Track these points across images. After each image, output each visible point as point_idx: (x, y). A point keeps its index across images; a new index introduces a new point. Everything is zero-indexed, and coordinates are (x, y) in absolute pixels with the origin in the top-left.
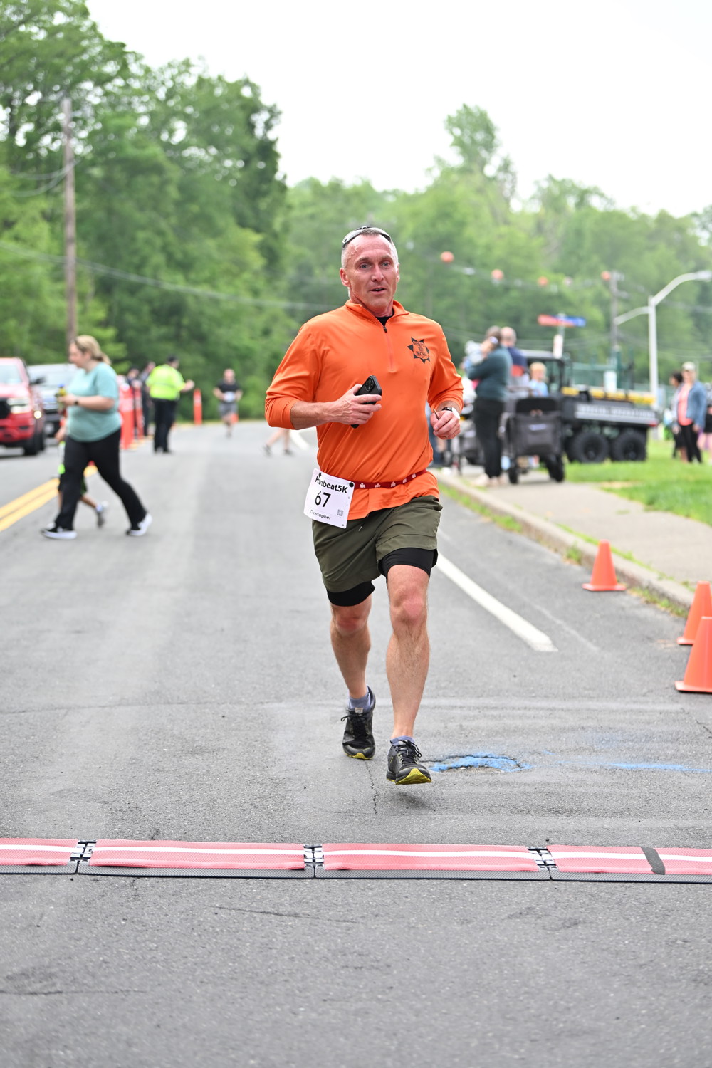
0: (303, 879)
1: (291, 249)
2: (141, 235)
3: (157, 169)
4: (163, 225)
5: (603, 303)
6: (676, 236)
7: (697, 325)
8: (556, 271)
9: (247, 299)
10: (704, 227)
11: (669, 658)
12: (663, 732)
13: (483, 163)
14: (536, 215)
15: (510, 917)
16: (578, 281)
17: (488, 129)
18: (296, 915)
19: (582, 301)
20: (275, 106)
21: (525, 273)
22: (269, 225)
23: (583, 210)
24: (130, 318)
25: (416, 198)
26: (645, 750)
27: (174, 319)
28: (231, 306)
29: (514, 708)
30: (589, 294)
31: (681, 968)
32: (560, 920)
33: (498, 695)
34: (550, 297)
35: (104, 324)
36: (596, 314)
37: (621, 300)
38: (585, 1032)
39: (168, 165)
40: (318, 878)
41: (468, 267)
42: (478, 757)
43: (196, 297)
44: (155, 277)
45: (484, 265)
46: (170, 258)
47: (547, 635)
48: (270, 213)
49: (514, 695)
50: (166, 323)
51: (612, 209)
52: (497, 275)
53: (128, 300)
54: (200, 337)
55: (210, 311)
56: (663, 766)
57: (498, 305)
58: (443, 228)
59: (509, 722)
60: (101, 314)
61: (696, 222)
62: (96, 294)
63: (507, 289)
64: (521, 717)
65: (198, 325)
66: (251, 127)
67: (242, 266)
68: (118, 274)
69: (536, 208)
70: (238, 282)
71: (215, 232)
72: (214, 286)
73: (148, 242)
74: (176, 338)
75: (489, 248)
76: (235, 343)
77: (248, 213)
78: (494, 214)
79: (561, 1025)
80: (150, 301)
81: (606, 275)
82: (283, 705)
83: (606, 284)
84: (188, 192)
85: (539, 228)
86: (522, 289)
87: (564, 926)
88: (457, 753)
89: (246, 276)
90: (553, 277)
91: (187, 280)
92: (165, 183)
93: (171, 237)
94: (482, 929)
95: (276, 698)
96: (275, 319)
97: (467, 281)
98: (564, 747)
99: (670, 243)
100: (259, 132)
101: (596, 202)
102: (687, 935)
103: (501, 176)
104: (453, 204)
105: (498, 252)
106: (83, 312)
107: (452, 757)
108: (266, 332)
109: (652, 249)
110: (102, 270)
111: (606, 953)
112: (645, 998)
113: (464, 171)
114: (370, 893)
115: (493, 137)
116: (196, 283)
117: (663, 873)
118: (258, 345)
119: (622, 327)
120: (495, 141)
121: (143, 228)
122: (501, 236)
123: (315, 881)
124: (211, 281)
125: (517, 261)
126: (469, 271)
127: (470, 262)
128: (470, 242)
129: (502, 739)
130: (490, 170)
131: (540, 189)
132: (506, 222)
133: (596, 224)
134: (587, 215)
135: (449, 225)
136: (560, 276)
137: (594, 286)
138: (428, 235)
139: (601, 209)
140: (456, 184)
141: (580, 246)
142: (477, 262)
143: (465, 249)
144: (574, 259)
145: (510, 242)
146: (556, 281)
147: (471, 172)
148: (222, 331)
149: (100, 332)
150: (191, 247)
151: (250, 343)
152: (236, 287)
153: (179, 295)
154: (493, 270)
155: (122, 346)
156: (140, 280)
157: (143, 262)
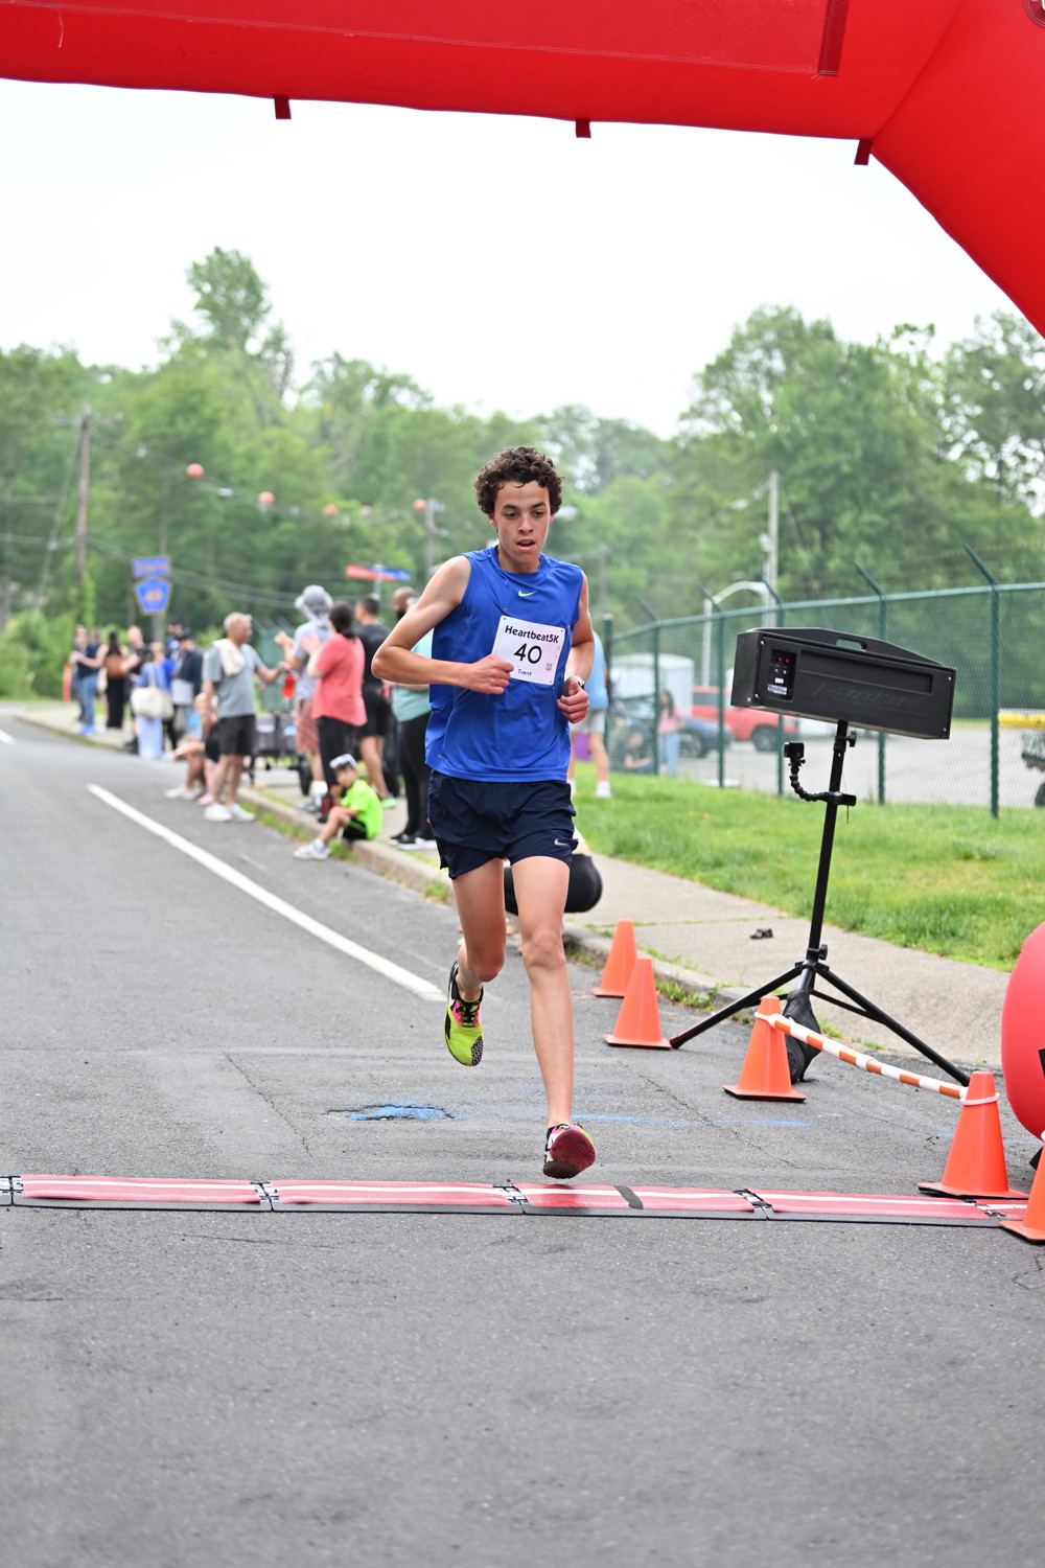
0: (260, 1212)
5: (412, 544)
8: (347, 496)
10: (555, 439)
11: (588, 1010)
12: (603, 1084)
13: (245, 335)
14: (320, 412)
15: (493, 1244)
16: (378, 509)
17: (253, 286)
18: (268, 1242)
19: (384, 540)
21: (304, 496)
23: (385, 409)
25: (143, 379)
26: (587, 1103)
29: (425, 1059)
30: (393, 530)
31: (679, 1283)
32: (545, 1246)
33: (399, 1046)
34: (339, 533)
37: (437, 538)
38: (598, 1329)
40: (276, 1212)
41: (225, 487)
42: (399, 1107)
45: (243, 483)
47: (434, 983)
49: (417, 1045)
51: (426, 407)
52: (266, 497)
56: (611, 1118)
57: (263, 542)
58: (184, 427)
59: (425, 1072)
61: (543, 429)
63: (276, 520)
64: (437, 1067)
69: (318, 402)
75: (251, 458)
78: (259, 410)
79: (574, 1324)
81: (420, 503)
82: (149, 1052)
83: (420, 517)
85: (324, 432)
86: (299, 520)
87: (550, 1251)
88: (375, 1102)
90: (344, 504)
94: (468, 1253)
95: (137, 1045)
97: (220, 507)
98: (495, 1098)
101: (403, 398)
102: (677, 1258)
103: (268, 354)
104: (202, 394)
105: (264, 465)
107: (371, 1107)
111: (599, 1272)
112: (649, 1304)
113: (216, 345)
114: (338, 1224)
115: (260, 299)
117: (641, 1207)
120: (263, 306)
122: (269, 444)
123: (272, 1213)
125: (291, 479)
126: (226, 492)
127: (223, 478)
128: (225, 448)
129: (423, 1089)
130: (253, 346)
131: (321, 373)
132: (276, 422)
133: (405, 428)
134: (391, 415)
135: (194, 422)
136: (353, 504)
137: (400, 518)
138: (163, 436)
139: (412, 407)
140: (203, 363)
141: (381, 461)
142: (234, 479)
143: (218, 460)
144: (373, 479)
145: (281, 451)
146: (347, 511)
147: (226, 347)
154: (259, 492)
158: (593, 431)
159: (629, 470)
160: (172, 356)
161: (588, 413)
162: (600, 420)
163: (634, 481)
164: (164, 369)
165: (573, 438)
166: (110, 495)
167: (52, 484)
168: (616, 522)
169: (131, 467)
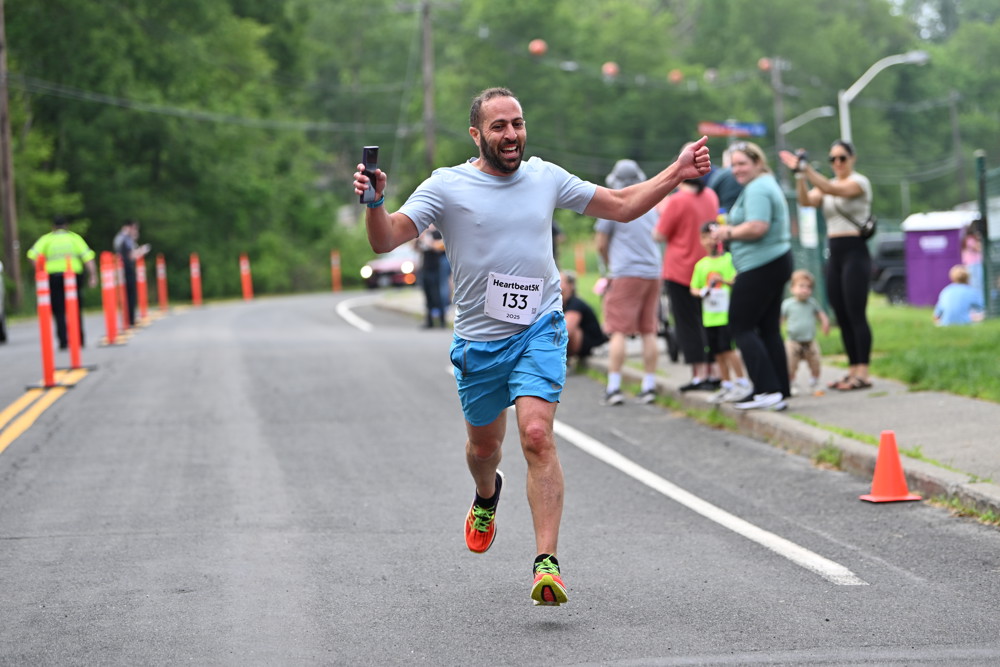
1: (312, 47)
2: (97, 35)
5: (759, 104)
7: (896, 131)
8: (691, 61)
9: (253, 119)
16: (724, 73)
19: (732, 102)
21: (649, 64)
22: (279, 12)
24: (86, 156)
27: (149, 154)
28: (232, 131)
30: (740, 92)
34: (687, 99)
35: (48, 166)
37: (785, 97)
41: (567, 61)
43: (180, 120)
44: (119, 94)
45: (587, 57)
46: (139, 64)
50: (138, 161)
52: (609, 68)
53: (81, 130)
55: (201, 140)
57: (610, 114)
60: (44, 152)
62: (34, 123)
63: (622, 89)
65: (185, 161)
67: (243, 72)
68: (66, 91)
70: (239, 97)
72: (204, 104)
73: (106, 43)
74: (154, 183)
75: (593, 32)
76: (240, 184)
80: (114, 130)
81: (764, 63)
83: (766, 76)
86: (644, 89)
89: (250, 87)
90: (689, 69)
91: (166, 96)
93: (139, 36)
96: (294, 147)
97: (565, 81)
105: (609, 36)
106: (20, 149)
108: (283, 168)
109: (827, 23)
110: (44, 87)
116: (178, 100)
118: (272, 186)
119: (791, 137)
121: (99, 25)
122: (609, 14)
124: (201, 97)
125: (633, 49)
126: (570, 66)
127: (566, 53)
128: (567, 24)
136: (697, 69)
137: (746, 80)
138: (504, 17)
141: (723, 24)
142: (577, 52)
143: (561, 34)
144: (715, 43)
145: (623, 22)
146: (692, 77)
148: (219, 169)
149: (43, 178)
150: (170, 49)
151: (262, 185)
152: (236, 103)
153: (156, 120)
154: (603, 63)
155: (76, 197)
156: (98, 99)
157: (102, 73)
167: (396, 73)
168: (965, 67)
169: (475, 49)
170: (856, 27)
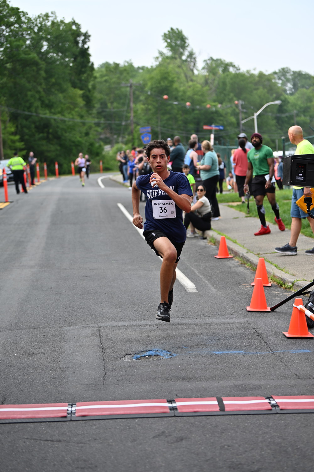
1: (97, 95)
2: (29, 93)
3: (36, 64)
4: (40, 89)
5: (236, 114)
6: (266, 83)
7: (278, 122)
8: (215, 101)
9: (78, 120)
10: (280, 79)
13: (182, 54)
14: (206, 76)
16: (224, 104)
17: (183, 39)
19: (226, 114)
20: (87, 33)
21: (201, 102)
22: (87, 86)
23: (226, 74)
24: (26, 131)
25: (152, 70)
27: (46, 130)
28: (71, 123)
30: (229, 111)
34: (212, 113)
35: (14, 134)
36: (233, 119)
37: (243, 112)
39: (39, 61)
41: (175, 102)
43: (55, 120)
44: (36, 112)
45: (183, 100)
46: (43, 102)
48: (87, 81)
50: (43, 132)
51: (238, 72)
52: (188, 104)
53: (24, 122)
54: (58, 138)
55: (61, 126)
57: (189, 117)
58: (164, 84)
60: (13, 130)
61: (276, 76)
62: (10, 120)
63: (193, 110)
65: (57, 132)
66: (77, 43)
67: (75, 105)
68: (19, 112)
69: (205, 73)
70: (73, 112)
71: (63, 91)
72: (63, 115)
73: (32, 96)
74: (47, 139)
75: (184, 92)
76: (73, 139)
77: (77, 81)
78: (186, 76)
80: (34, 123)
81: (236, 102)
83: (237, 106)
84: (49, 74)
85: (206, 82)
86: (199, 110)
89: (77, 109)
90: (213, 104)
91: (51, 112)
92: (40, 69)
93: (43, 94)
96: (90, 128)
97: (175, 107)
99: (264, 87)
100: (80, 45)
101: (231, 69)
103: (189, 60)
104: (168, 73)
105: (189, 94)
106: (5, 128)
108: (87, 134)
109: (257, 89)
110: (13, 110)
113: (173, 58)
115: (185, 42)
116: (54, 114)
118: (83, 140)
119: (244, 124)
120: (186, 45)
121: (30, 90)
122: (190, 87)
124: (61, 113)
125: (196, 97)
126: (176, 103)
127: (176, 99)
128: (176, 89)
130: (184, 58)
131: (207, 64)
132: (192, 80)
133: (231, 79)
134: (227, 75)
135: (166, 82)
136: (216, 103)
137: (231, 107)
138: (157, 87)
139: (234, 72)
140: (169, 64)
141: (225, 89)
142: (179, 99)
143: (174, 93)
144: (222, 95)
145: (193, 89)
146: (215, 106)
147: (175, 58)
148: (67, 134)
149: (12, 137)
150: (52, 97)
151: (80, 139)
152: (72, 115)
153: (47, 119)
154: (187, 102)
155: (23, 143)
156: (29, 113)
157: (31, 105)
158: (291, 75)
159: (303, 86)
160: (159, 62)
161: (290, 70)
162: (293, 72)
163: (304, 90)
164: (158, 66)
165: (285, 78)
166: (143, 106)
167: (124, 104)
168: (299, 103)
169: (147, 97)
170: (266, 90)
